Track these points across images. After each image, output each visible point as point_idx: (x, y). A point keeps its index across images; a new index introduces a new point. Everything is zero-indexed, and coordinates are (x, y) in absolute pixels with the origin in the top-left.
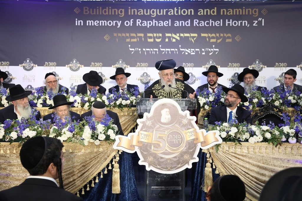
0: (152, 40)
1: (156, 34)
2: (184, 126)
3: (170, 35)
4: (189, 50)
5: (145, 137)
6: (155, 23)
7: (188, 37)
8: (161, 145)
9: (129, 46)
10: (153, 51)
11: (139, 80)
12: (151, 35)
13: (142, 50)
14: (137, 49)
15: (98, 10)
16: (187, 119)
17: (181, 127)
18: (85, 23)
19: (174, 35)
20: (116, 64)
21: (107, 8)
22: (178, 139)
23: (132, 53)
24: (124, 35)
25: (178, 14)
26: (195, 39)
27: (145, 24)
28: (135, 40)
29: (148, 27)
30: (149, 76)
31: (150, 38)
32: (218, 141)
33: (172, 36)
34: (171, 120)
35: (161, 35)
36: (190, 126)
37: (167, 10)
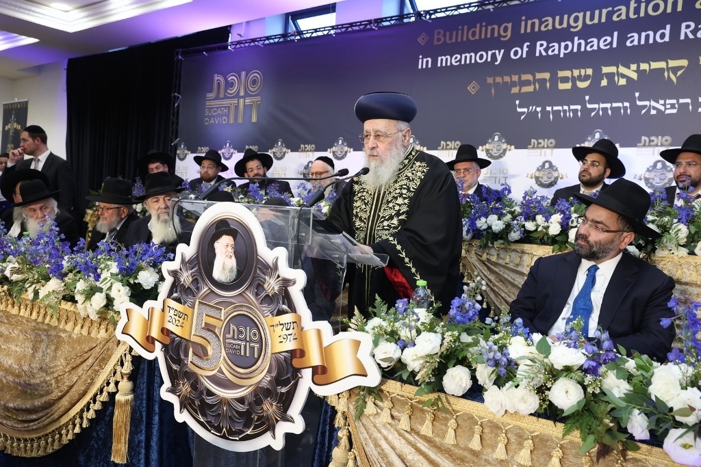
0: (568, 86)
1: (578, 70)
3: (612, 69)
4: (662, 102)
5: (177, 318)
6: (579, 45)
7: (662, 70)
8: (210, 352)
9: (517, 102)
10: (570, 110)
11: (532, 178)
12: (567, 73)
13: (544, 110)
14: (534, 107)
15: (460, 32)
16: (279, 277)
18: (435, 62)
19: (622, 70)
20: (487, 142)
21: (478, 25)
22: (251, 341)
23: (522, 117)
24: (507, 79)
25: (639, 13)
26: (679, 73)
27: (559, 49)
28: (530, 89)
29: (562, 56)
30: (555, 168)
31: (565, 80)
32: (366, 376)
33: (618, 71)
34: (239, 272)
35: (590, 71)
37: (610, 9)
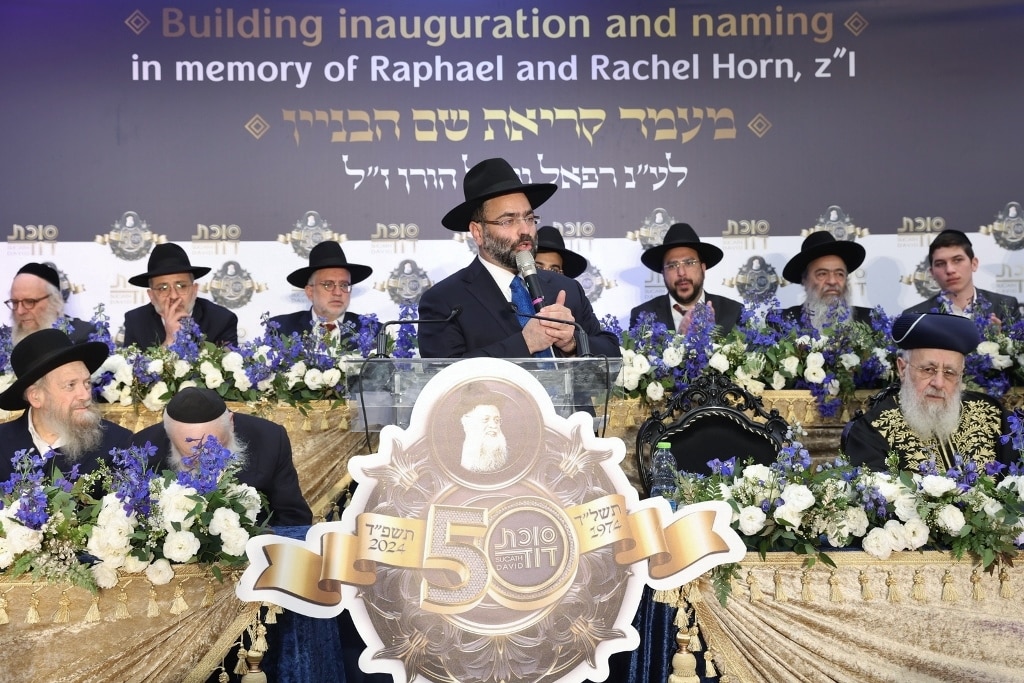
0: (431, 136)
1: (447, 112)
2: (570, 483)
3: (500, 115)
4: (576, 170)
5: (389, 539)
6: (444, 69)
7: (570, 123)
8: (464, 575)
9: (345, 158)
10: (438, 177)
11: (383, 290)
12: (429, 115)
13: (393, 175)
14: (376, 169)
15: (219, 20)
16: (583, 450)
17: (556, 490)
18: (169, 71)
19: (515, 116)
20: (294, 228)
21: (256, 12)
22: (542, 545)
23: (357, 185)
24: (322, 116)
25: (530, 32)
26: (596, 129)
27: (411, 73)
28: (366, 136)
29: (417, 84)
30: (421, 273)
31: (426, 125)
32: (727, 551)
33: (508, 118)
34: (511, 458)
35: (465, 115)
36: (595, 484)
37: (488, 18)
